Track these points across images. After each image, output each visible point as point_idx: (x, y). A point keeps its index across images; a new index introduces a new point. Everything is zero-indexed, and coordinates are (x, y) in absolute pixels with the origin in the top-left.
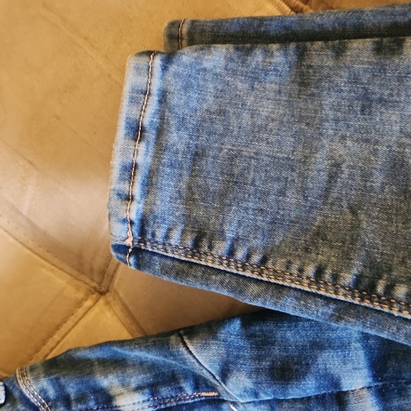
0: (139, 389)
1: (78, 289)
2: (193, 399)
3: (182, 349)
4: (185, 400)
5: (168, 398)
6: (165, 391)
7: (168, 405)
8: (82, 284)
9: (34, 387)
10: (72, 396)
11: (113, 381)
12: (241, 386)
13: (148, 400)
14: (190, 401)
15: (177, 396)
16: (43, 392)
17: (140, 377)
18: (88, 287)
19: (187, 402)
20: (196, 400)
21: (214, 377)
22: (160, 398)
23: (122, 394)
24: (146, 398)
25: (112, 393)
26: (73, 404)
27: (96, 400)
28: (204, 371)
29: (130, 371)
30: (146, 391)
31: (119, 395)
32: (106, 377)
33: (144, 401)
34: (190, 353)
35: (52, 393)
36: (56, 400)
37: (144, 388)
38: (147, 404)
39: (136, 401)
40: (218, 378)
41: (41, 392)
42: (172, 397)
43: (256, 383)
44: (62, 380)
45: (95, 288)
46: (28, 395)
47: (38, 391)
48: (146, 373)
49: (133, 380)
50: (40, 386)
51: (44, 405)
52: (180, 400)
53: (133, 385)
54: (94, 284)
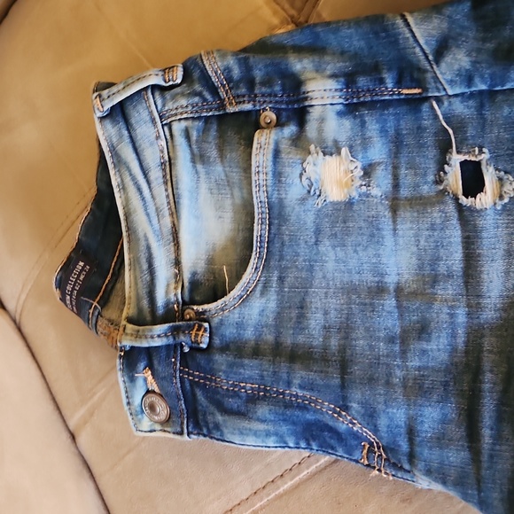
0: (334, 76)
1: (275, 13)
2: (391, 95)
3: (399, 21)
4: (382, 95)
5: (363, 91)
6: (362, 82)
7: (362, 99)
8: (279, 9)
9: (219, 64)
10: (258, 79)
11: (307, 66)
12: (456, 67)
13: (341, 90)
14: (387, 98)
15: (374, 90)
16: (228, 70)
17: (338, 65)
18: (285, 15)
19: (383, 98)
20: (395, 97)
21: (427, 57)
22: (354, 90)
23: (314, 79)
24: (339, 87)
25: (303, 78)
26: (257, 87)
27: (283, 86)
28: (418, 50)
29: (327, 58)
30: (342, 79)
31: (310, 79)
32: (300, 61)
33: (336, 90)
34: (408, 25)
35: (236, 73)
36: (240, 81)
37: (340, 76)
38: (339, 94)
39: (328, 88)
40: (431, 57)
41: (225, 70)
42: (368, 90)
43: (474, 63)
44: (251, 60)
45: (292, 17)
46: (210, 72)
47: (222, 68)
48: (346, 62)
49: (329, 67)
50: (225, 63)
51: (224, 86)
52: (376, 95)
53: (328, 73)
54: (293, 12)
